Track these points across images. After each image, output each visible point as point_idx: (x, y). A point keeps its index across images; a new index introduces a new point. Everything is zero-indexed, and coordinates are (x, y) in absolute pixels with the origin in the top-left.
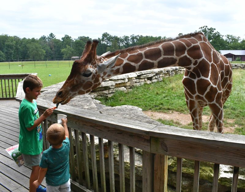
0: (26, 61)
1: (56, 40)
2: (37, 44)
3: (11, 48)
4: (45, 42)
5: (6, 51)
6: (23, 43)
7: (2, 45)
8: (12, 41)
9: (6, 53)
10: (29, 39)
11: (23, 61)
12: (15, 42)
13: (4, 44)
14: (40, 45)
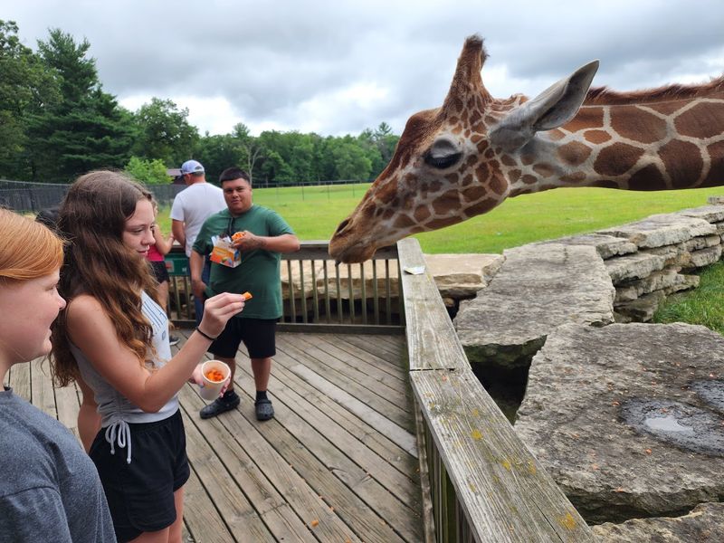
0: (334, 183)
1: (393, 137)
2: (355, 148)
3: (306, 158)
4: (371, 142)
5: (295, 163)
6: (329, 147)
7: (289, 151)
8: (307, 143)
9: (297, 168)
10: (339, 139)
11: (328, 184)
12: (312, 145)
13: (291, 150)
14: (362, 150)
